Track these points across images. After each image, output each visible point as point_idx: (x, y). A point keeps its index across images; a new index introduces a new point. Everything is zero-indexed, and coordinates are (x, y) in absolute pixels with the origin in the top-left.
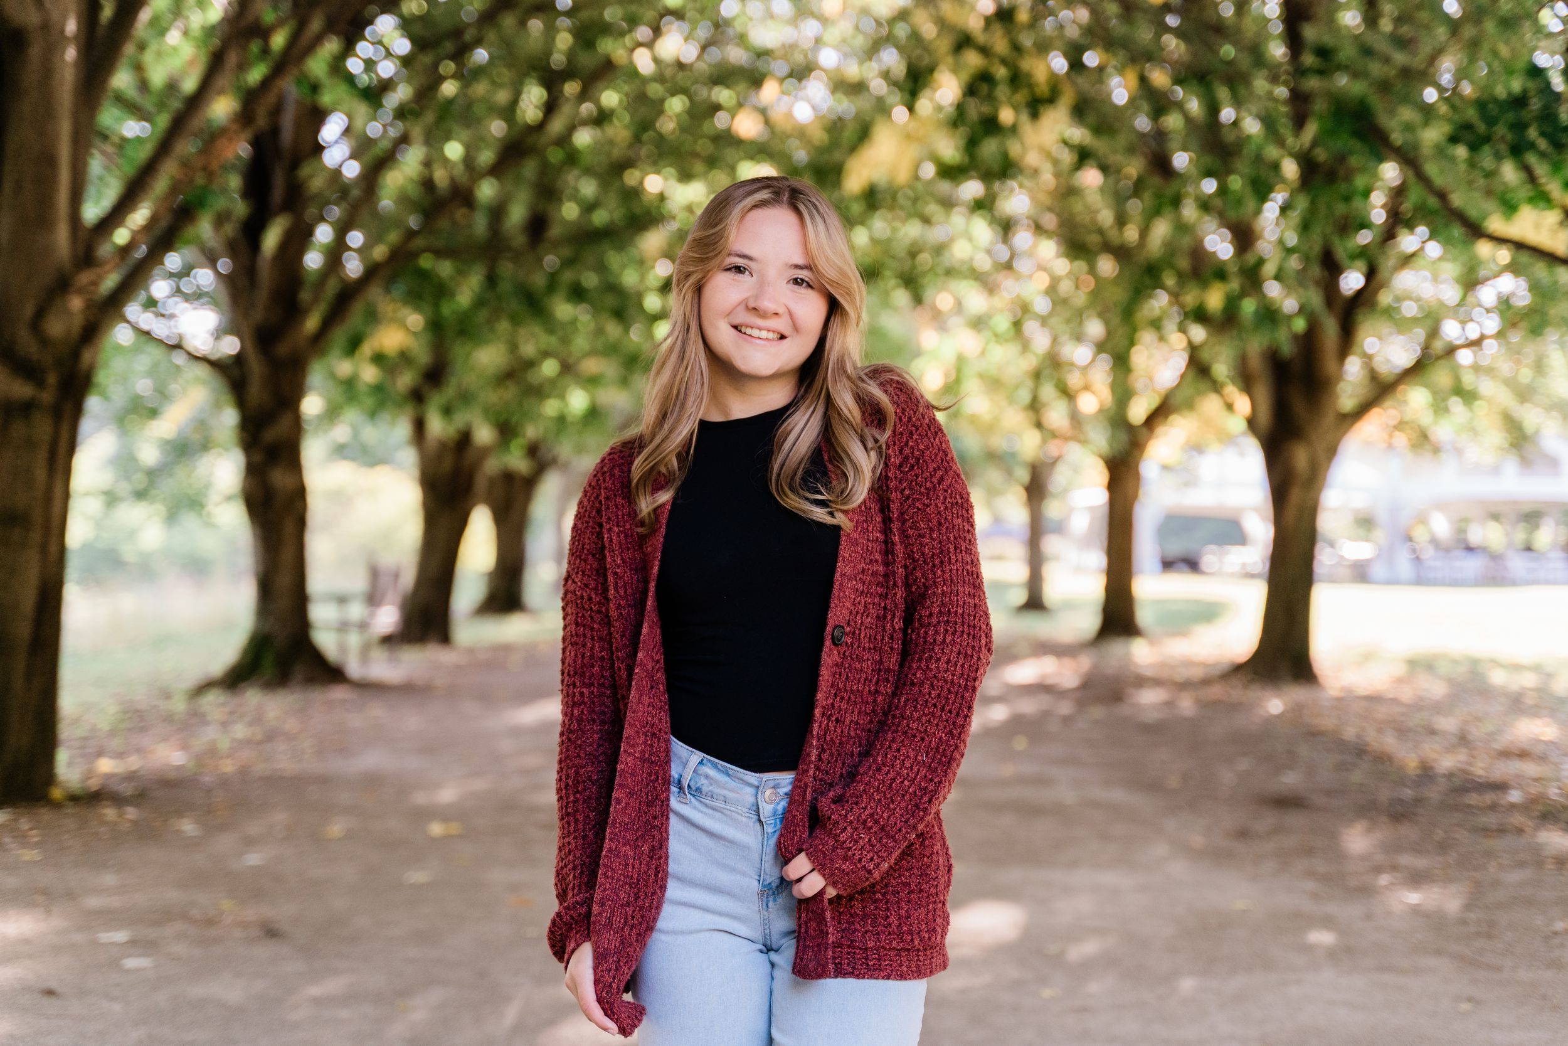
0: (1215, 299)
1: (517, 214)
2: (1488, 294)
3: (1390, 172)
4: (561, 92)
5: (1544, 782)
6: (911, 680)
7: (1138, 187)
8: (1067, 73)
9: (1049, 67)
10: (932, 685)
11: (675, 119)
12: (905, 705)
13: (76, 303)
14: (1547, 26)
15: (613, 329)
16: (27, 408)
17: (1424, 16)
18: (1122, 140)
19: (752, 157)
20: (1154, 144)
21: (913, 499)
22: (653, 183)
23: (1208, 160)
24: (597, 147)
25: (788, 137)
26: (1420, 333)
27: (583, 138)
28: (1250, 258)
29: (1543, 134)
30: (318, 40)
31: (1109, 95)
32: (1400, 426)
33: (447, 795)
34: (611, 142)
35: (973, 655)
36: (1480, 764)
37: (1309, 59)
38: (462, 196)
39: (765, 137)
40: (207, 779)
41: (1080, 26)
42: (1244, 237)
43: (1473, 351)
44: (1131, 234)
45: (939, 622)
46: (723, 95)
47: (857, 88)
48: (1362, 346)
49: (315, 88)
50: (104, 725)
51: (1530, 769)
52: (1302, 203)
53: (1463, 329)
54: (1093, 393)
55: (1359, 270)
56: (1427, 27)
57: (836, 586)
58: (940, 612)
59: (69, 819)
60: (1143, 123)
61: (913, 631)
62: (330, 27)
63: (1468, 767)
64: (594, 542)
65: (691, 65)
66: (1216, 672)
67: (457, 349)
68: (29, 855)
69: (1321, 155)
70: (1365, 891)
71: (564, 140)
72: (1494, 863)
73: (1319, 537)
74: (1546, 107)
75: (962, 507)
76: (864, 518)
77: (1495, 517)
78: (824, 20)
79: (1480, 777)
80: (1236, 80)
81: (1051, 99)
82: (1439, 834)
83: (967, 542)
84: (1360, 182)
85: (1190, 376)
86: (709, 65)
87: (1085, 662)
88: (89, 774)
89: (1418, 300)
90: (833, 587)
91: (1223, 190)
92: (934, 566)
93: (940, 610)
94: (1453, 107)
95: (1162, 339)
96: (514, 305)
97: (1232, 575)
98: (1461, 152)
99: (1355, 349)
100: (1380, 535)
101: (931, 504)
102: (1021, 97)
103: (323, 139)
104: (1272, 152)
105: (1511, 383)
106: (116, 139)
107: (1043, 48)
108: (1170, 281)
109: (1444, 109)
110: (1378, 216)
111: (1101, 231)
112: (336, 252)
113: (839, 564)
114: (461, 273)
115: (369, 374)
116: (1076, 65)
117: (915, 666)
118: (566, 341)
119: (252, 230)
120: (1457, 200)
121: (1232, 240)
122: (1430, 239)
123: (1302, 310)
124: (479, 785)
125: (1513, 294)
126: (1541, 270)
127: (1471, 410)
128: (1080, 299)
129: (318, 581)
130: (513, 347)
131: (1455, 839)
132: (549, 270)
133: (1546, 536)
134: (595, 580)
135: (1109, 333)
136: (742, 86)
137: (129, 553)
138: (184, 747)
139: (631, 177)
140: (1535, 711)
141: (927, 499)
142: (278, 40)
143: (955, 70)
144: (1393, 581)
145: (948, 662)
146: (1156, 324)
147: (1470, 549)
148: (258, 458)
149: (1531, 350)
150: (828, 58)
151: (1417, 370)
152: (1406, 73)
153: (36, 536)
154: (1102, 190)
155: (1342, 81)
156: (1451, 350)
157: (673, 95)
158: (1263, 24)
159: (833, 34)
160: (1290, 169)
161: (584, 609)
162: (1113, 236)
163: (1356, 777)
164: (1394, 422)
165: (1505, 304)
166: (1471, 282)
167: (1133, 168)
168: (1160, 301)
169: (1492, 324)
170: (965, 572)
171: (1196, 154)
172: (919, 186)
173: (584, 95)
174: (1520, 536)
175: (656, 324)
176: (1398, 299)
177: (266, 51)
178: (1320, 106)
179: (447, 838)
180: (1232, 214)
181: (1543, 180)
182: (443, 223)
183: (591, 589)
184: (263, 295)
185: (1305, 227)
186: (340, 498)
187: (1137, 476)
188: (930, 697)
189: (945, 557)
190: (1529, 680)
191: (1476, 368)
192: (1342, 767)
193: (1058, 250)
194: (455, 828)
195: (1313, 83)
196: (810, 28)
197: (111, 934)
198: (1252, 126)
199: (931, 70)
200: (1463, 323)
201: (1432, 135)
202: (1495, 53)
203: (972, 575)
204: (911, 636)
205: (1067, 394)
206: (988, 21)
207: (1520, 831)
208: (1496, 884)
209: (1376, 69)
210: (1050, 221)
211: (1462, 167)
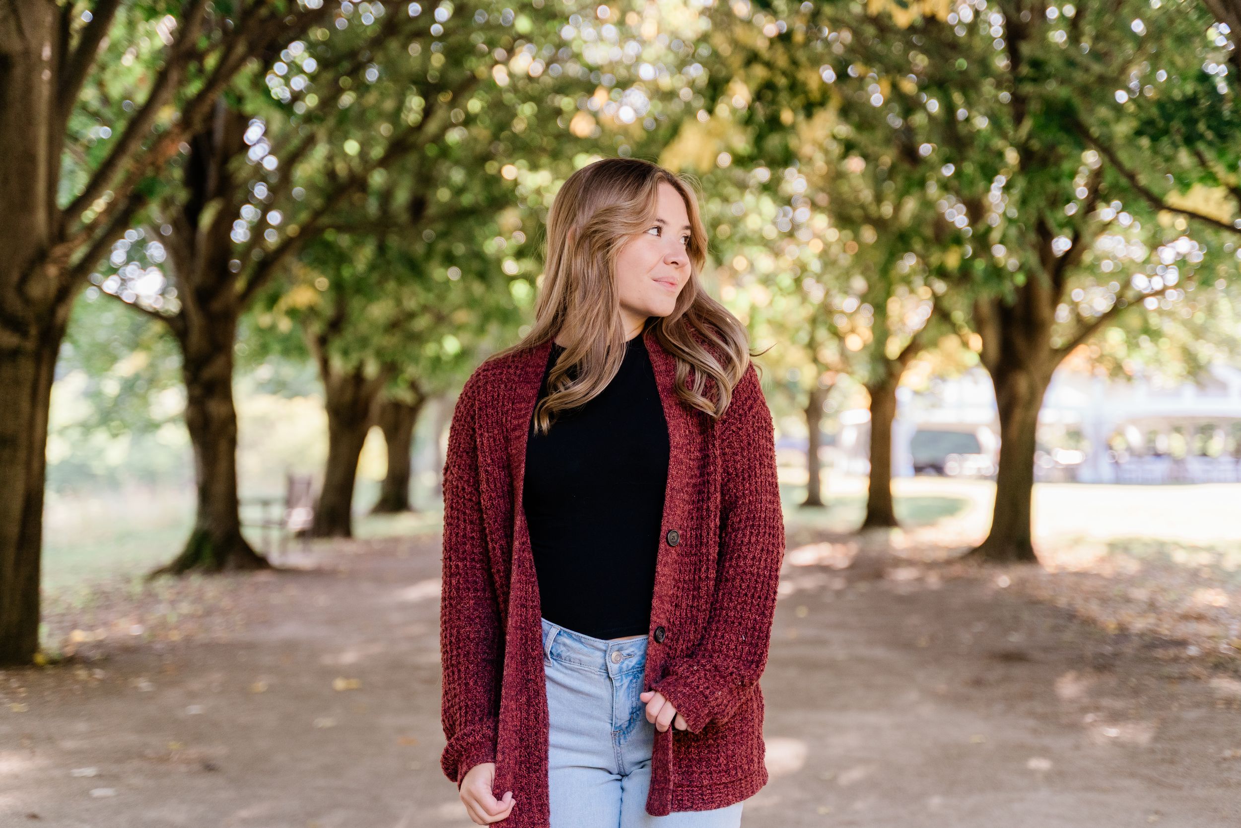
0: (952, 260)
1: (402, 197)
2: (1168, 254)
3: (1091, 158)
4: (436, 100)
5: (1216, 640)
6: (726, 577)
7: (892, 172)
8: (835, 82)
9: (821, 78)
10: (742, 579)
11: (526, 121)
12: (723, 599)
13: (52, 271)
14: (1214, 42)
15: (478, 288)
16: (14, 354)
17: (1116, 34)
18: (879, 135)
19: (587, 151)
20: (903, 138)
21: (729, 423)
22: (509, 172)
23: (946, 150)
24: (464, 144)
25: (615, 134)
26: (1115, 286)
27: (454, 136)
28: (981, 227)
29: (1209, 127)
30: (242, 61)
31: (868, 100)
32: (1101, 359)
33: (349, 657)
34: (475, 140)
35: (773, 551)
36: (1166, 626)
37: (1025, 70)
38: (358, 183)
39: (597, 135)
40: (158, 646)
41: (845, 46)
42: (976, 210)
43: (1157, 299)
44: (887, 210)
45: (746, 526)
46: (565, 102)
47: (669, 95)
48: (1070, 295)
49: (240, 99)
50: (77, 603)
51: (1205, 629)
52: (1021, 183)
53: (1150, 281)
54: (858, 335)
55: (1067, 237)
56: (1119, 43)
57: (668, 498)
58: (748, 518)
59: (49, 679)
60: (896, 122)
61: (726, 535)
62: (251, 51)
63: (1156, 628)
64: (468, 442)
65: (538, 78)
66: (957, 554)
67: (355, 303)
68: (18, 707)
69: (1036, 145)
70: (1075, 727)
71: (438, 139)
72: (1176, 704)
73: (1037, 446)
74: (1212, 106)
75: (766, 430)
76: (688, 441)
77: (1178, 430)
78: (643, 43)
79: (1166, 636)
80: (968, 85)
81: (822, 103)
82: (1133, 681)
83: (769, 458)
84: (1066, 166)
85: (934, 321)
86: (553, 78)
87: (853, 548)
88: (66, 643)
89: (1114, 258)
90: (664, 500)
91: (958, 174)
92: (744, 479)
93: (747, 516)
94: (1139, 106)
95: (912, 291)
96: (400, 269)
97: (970, 477)
98: (1145, 142)
99: (1065, 298)
100: (1086, 444)
101: (743, 428)
102: (798, 101)
103: (248, 139)
104: (998, 143)
105: (1187, 323)
106: (84, 141)
107: (816, 62)
108: (918, 246)
109: (1132, 108)
110: (1081, 191)
111: (863, 207)
112: (259, 228)
113: (669, 481)
114: (358, 244)
115: (285, 325)
116: (842, 76)
117: (727, 565)
118: (441, 298)
119: (192, 212)
120: (1143, 180)
121: (966, 213)
122: (1122, 210)
123: (1021, 268)
124: (376, 649)
125: (1189, 253)
126: (1209, 234)
127: (1157, 345)
128: (845, 260)
129: (246, 489)
130: (399, 302)
131: (1145, 685)
132: (426, 241)
133: (1219, 444)
134: (468, 474)
135: (871, 287)
136: (580, 95)
137: (97, 467)
138: (141, 621)
139: (491, 168)
140: (1209, 583)
141: (740, 423)
142: (211, 62)
143: (746, 80)
144: (1098, 481)
145: (754, 558)
146: (907, 280)
147: (1158, 455)
148: (198, 392)
149: (1203, 297)
150: (646, 72)
151: (1114, 314)
152: (1102, 80)
153: (22, 455)
154: (863, 175)
155: (1052, 87)
156: (1140, 298)
157: (524, 102)
158: (989, 42)
159: (650, 53)
160: (1012, 157)
161: (459, 497)
162: (873, 210)
163: (1068, 636)
164: (1095, 356)
165: (1182, 262)
166: (1155, 243)
167: (887, 158)
168: (909, 263)
169: (1173, 277)
170: (767, 484)
171: (937, 145)
172: (719, 172)
173: (453, 104)
174: (1197, 444)
175: (512, 283)
176: (1098, 259)
177: (201, 71)
178: (1034, 106)
179: (348, 691)
180: (966, 193)
181: (1211, 164)
182: (343, 205)
183: (465, 481)
184: (201, 262)
185: (1024, 202)
186: (265, 423)
187: (894, 400)
188: (741, 589)
189: (752, 472)
190: (1204, 559)
191: (1160, 312)
192: (1056, 629)
193: (829, 223)
194: (354, 683)
195: (1028, 89)
196: (632, 48)
197: (82, 770)
198: (982, 123)
199: (727, 80)
200: (1150, 277)
201: (1122, 129)
202: (1172, 63)
203: (772, 485)
204: (725, 539)
205: (838, 336)
206: (772, 41)
207: (1197, 678)
208: (1177, 720)
209: (1079, 76)
210: (823, 199)
211: (1148, 153)
